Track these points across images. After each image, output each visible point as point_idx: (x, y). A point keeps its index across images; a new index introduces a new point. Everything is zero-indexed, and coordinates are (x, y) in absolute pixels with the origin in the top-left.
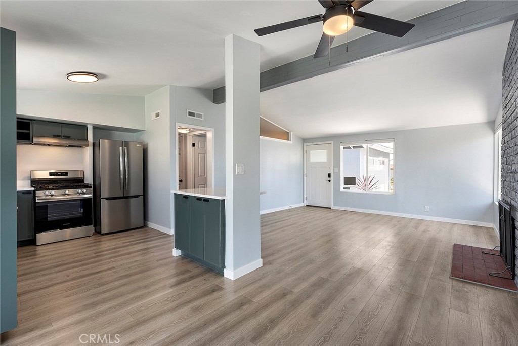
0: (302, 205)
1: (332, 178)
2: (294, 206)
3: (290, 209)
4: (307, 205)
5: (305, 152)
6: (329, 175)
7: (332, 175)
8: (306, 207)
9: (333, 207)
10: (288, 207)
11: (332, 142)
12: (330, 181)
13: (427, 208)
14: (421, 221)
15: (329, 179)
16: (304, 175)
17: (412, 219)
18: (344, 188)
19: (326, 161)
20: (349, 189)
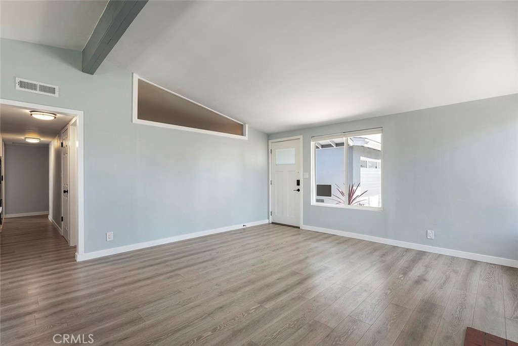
0: (267, 221)
1: (301, 187)
2: (249, 225)
3: (244, 229)
4: (273, 223)
5: (269, 152)
6: (298, 183)
7: (301, 183)
8: (271, 225)
9: (303, 227)
10: (240, 227)
11: (301, 137)
12: (298, 190)
13: (431, 234)
14: (421, 254)
15: (298, 187)
16: (269, 182)
17: (408, 249)
18: (318, 201)
19: (294, 163)
20: (322, 201)
